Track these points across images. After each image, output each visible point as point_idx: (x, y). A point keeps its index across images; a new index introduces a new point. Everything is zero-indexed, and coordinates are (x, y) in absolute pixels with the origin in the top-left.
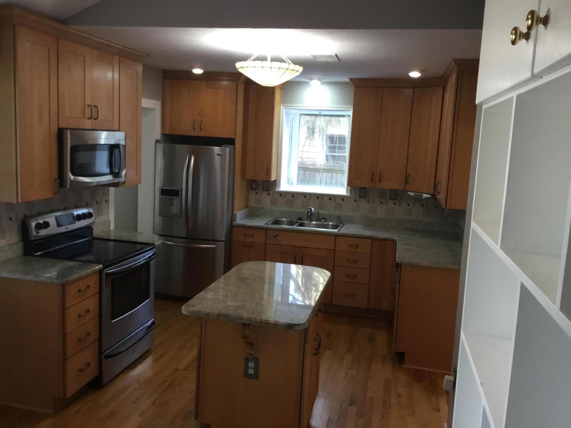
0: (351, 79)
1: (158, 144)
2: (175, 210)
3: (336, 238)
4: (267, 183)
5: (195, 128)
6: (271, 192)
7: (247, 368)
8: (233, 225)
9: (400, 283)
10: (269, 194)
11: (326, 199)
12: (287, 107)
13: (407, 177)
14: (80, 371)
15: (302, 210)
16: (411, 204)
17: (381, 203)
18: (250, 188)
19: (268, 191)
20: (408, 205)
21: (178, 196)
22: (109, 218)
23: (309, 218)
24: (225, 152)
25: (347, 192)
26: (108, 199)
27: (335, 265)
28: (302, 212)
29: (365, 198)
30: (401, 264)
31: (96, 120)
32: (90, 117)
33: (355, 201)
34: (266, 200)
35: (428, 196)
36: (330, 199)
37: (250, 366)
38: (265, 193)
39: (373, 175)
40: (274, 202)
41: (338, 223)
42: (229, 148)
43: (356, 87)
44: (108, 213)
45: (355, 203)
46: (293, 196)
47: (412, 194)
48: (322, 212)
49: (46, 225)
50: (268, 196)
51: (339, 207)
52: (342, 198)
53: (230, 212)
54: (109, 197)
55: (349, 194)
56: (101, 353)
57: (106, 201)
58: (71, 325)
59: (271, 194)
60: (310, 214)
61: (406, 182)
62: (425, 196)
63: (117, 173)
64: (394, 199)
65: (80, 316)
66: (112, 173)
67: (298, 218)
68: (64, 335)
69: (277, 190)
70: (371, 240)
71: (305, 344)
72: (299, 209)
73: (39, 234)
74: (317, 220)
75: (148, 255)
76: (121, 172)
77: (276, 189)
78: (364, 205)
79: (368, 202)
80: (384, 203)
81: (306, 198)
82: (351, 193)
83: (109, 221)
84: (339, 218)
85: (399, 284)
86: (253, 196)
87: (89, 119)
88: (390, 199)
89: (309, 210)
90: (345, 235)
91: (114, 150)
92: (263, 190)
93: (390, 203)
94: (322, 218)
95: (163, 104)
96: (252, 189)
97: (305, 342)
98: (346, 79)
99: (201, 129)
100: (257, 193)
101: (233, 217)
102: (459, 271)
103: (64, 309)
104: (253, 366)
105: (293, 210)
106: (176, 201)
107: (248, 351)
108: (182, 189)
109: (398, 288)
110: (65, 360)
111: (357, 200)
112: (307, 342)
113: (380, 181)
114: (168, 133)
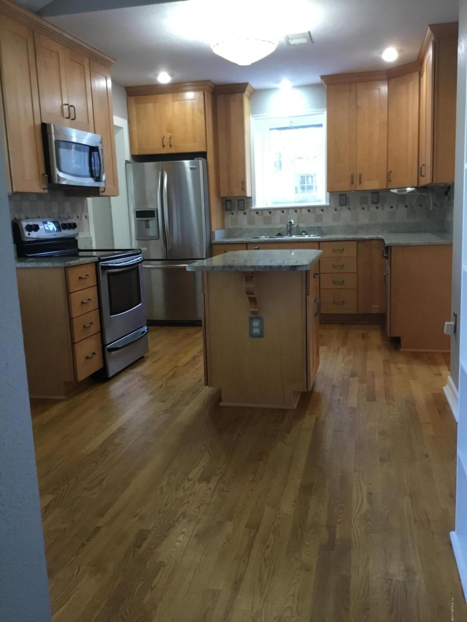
0: (323, 77)
1: (128, 165)
2: (152, 232)
3: (319, 244)
4: (243, 201)
5: (165, 145)
6: (247, 211)
7: (251, 327)
8: (213, 243)
9: (390, 266)
10: (245, 213)
11: (305, 212)
12: (256, 118)
13: (389, 174)
14: (87, 358)
15: (280, 226)
16: (394, 206)
17: (363, 208)
18: (225, 208)
19: (243, 210)
20: (392, 207)
21: (154, 216)
22: (90, 235)
23: (288, 233)
24: (198, 164)
25: (326, 202)
26: (87, 216)
27: (321, 272)
28: (281, 228)
29: (345, 205)
30: (391, 247)
31: (74, 121)
32: (67, 116)
33: (336, 210)
34: (243, 220)
35: (412, 189)
36: (309, 211)
37: (254, 325)
38: (241, 213)
39: (352, 177)
40: (251, 221)
41: (319, 234)
42: (202, 161)
43: (328, 85)
44: (89, 230)
45: (335, 212)
46: (270, 213)
47: (395, 191)
48: (302, 225)
49: (36, 228)
50: (244, 215)
51: (319, 218)
52: (322, 208)
53: (208, 231)
54: (88, 214)
55: (328, 204)
56: (104, 345)
57: (86, 217)
58: (76, 311)
59: (247, 213)
60: (290, 228)
61: (389, 181)
62: (409, 189)
63: (97, 177)
64: (376, 204)
65: (82, 303)
66: (92, 176)
67: (277, 234)
68: (71, 319)
69: (253, 207)
70: (355, 243)
71: (307, 296)
72: (278, 224)
73: (30, 236)
74: (298, 234)
75: (136, 258)
76: (101, 175)
77: (251, 206)
78: (345, 214)
79: (349, 209)
80: (366, 208)
81: (284, 213)
82: (330, 202)
83: (91, 238)
84: (320, 229)
85: (390, 268)
86: (229, 217)
87: (67, 118)
88: (372, 203)
89: (289, 224)
90: (329, 240)
91: (93, 153)
92: (239, 210)
93: (373, 208)
94: (303, 231)
95: (129, 123)
96: (227, 210)
97: (306, 295)
98: (317, 79)
99: (171, 146)
100: (232, 214)
101: (211, 235)
102: (451, 245)
103: (68, 293)
104: (257, 325)
105: (272, 227)
106: (152, 223)
107: (252, 310)
108: (157, 209)
109: (389, 276)
110: (73, 344)
111: (338, 209)
112: (308, 295)
113: (360, 182)
114: (137, 153)
